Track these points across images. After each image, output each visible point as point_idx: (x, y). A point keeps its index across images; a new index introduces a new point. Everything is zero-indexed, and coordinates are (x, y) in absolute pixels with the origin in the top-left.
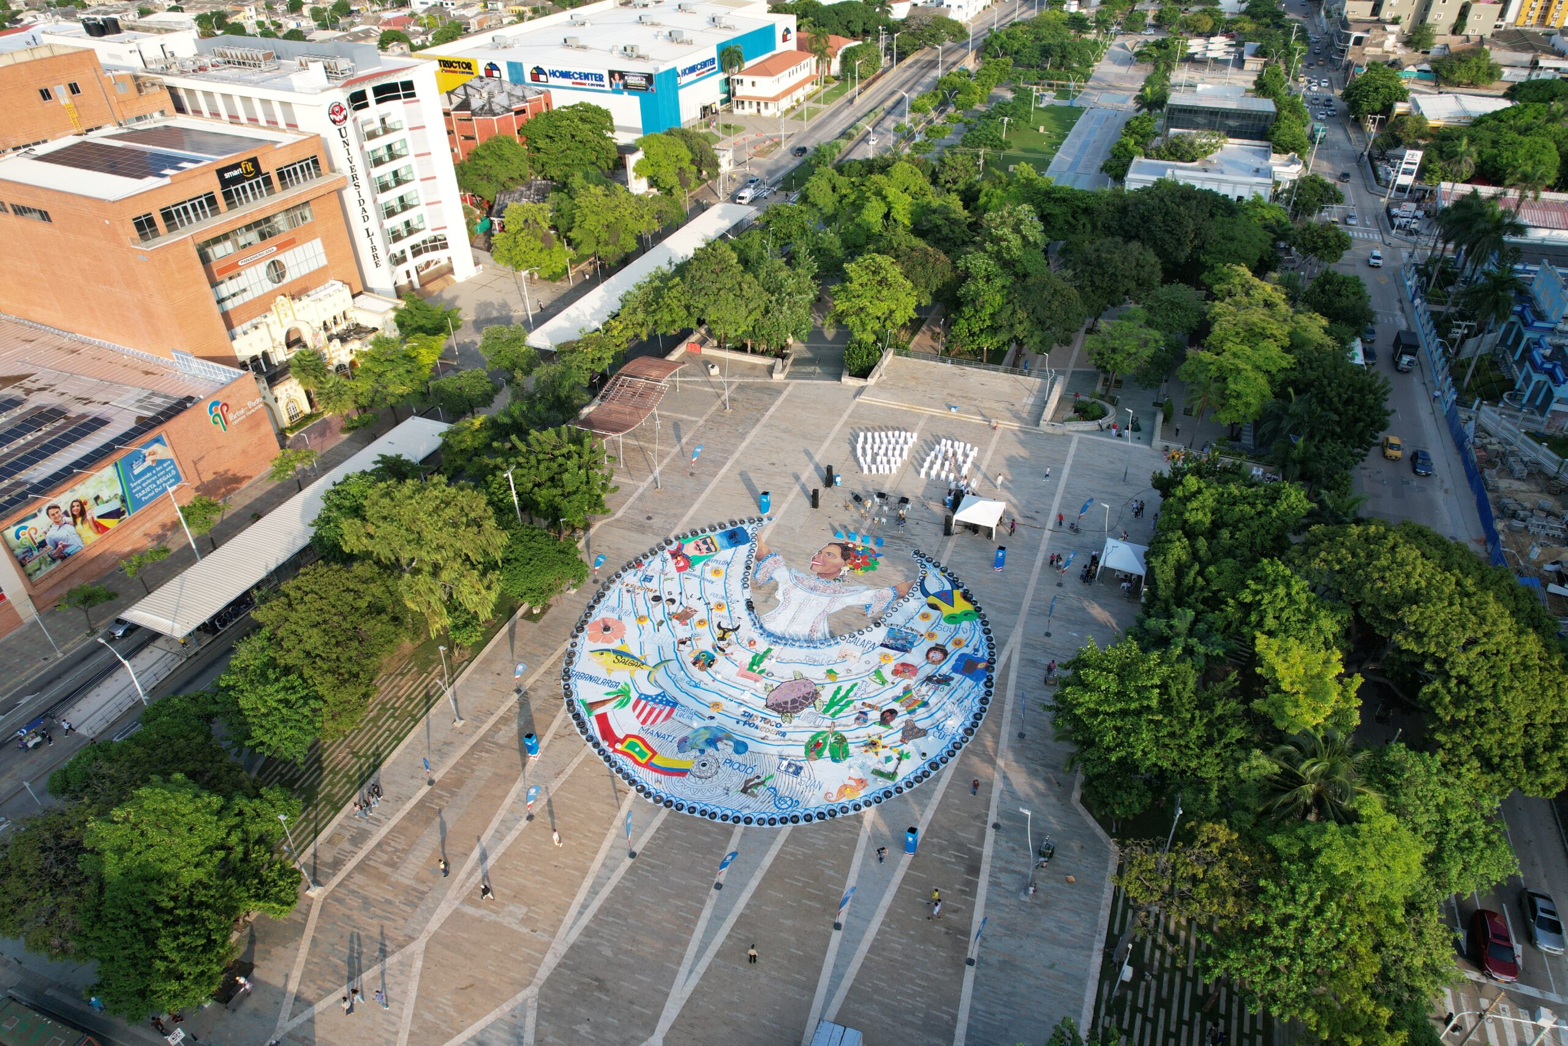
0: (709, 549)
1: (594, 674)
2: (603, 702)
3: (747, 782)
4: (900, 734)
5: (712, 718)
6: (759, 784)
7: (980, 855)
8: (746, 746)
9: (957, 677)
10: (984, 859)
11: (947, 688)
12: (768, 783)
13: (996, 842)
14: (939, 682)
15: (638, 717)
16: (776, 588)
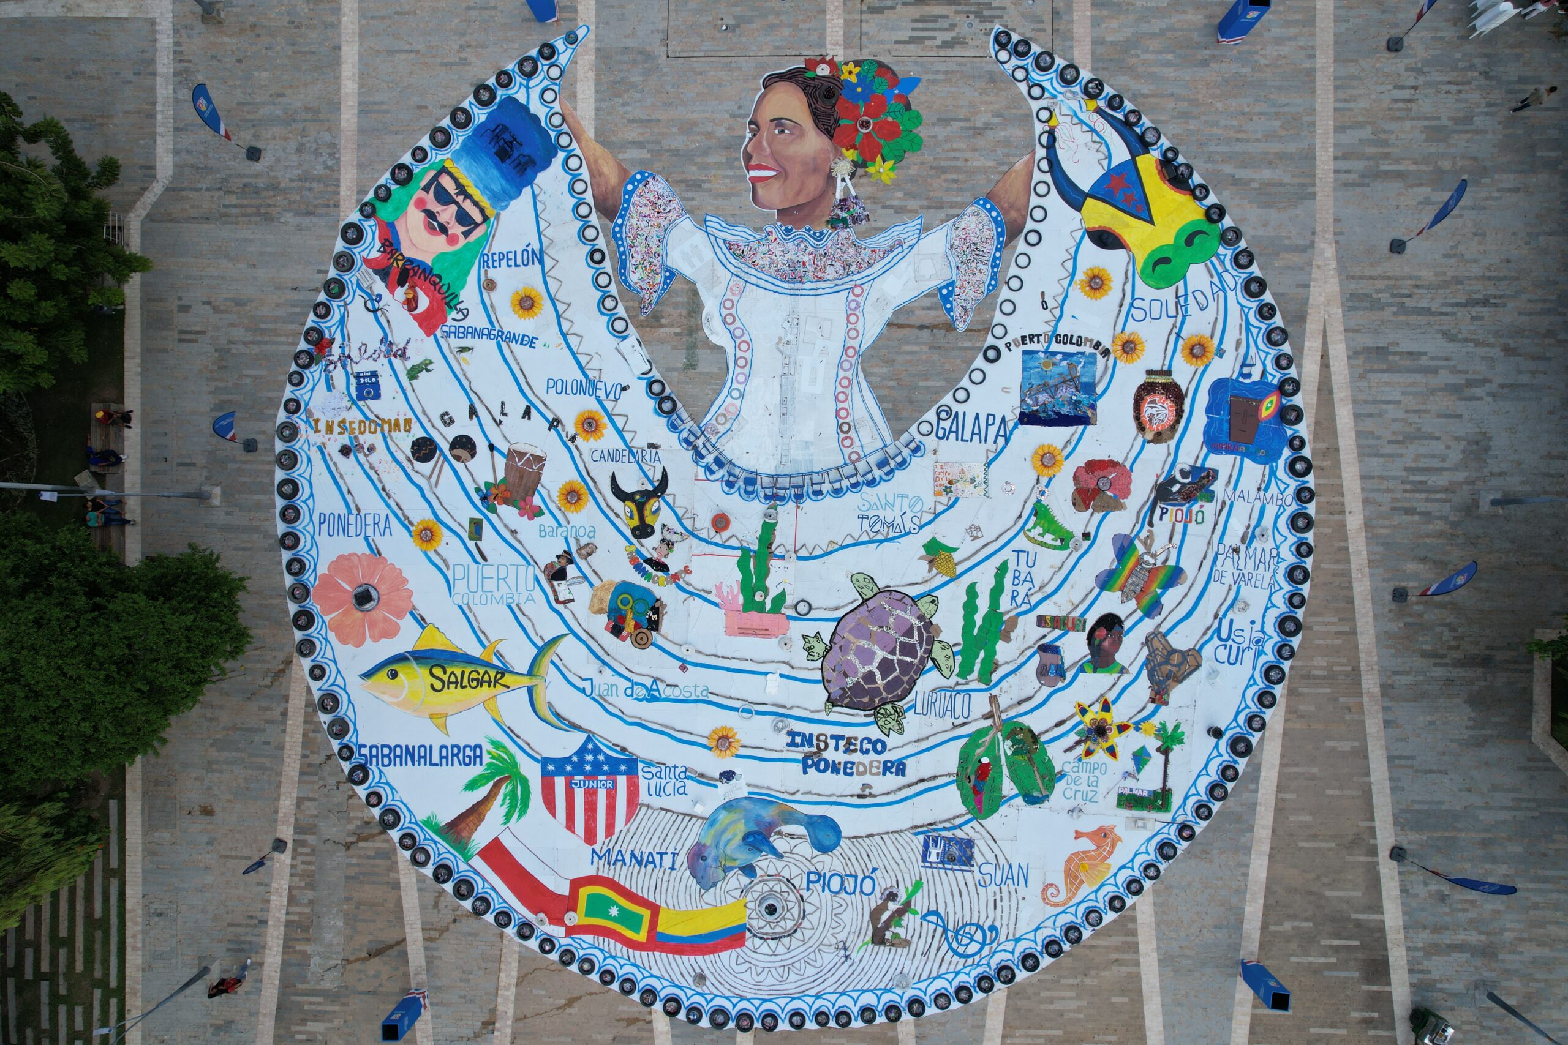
0: (463, 218)
1: (413, 742)
2: (475, 813)
3: (875, 914)
4: (1144, 681)
5: (728, 776)
6: (900, 913)
7: (1380, 930)
8: (833, 827)
9: (1222, 463)
10: (1391, 937)
11: (1210, 509)
12: (920, 903)
13: (1404, 890)
14: (1188, 496)
15: (570, 825)
16: (695, 305)
